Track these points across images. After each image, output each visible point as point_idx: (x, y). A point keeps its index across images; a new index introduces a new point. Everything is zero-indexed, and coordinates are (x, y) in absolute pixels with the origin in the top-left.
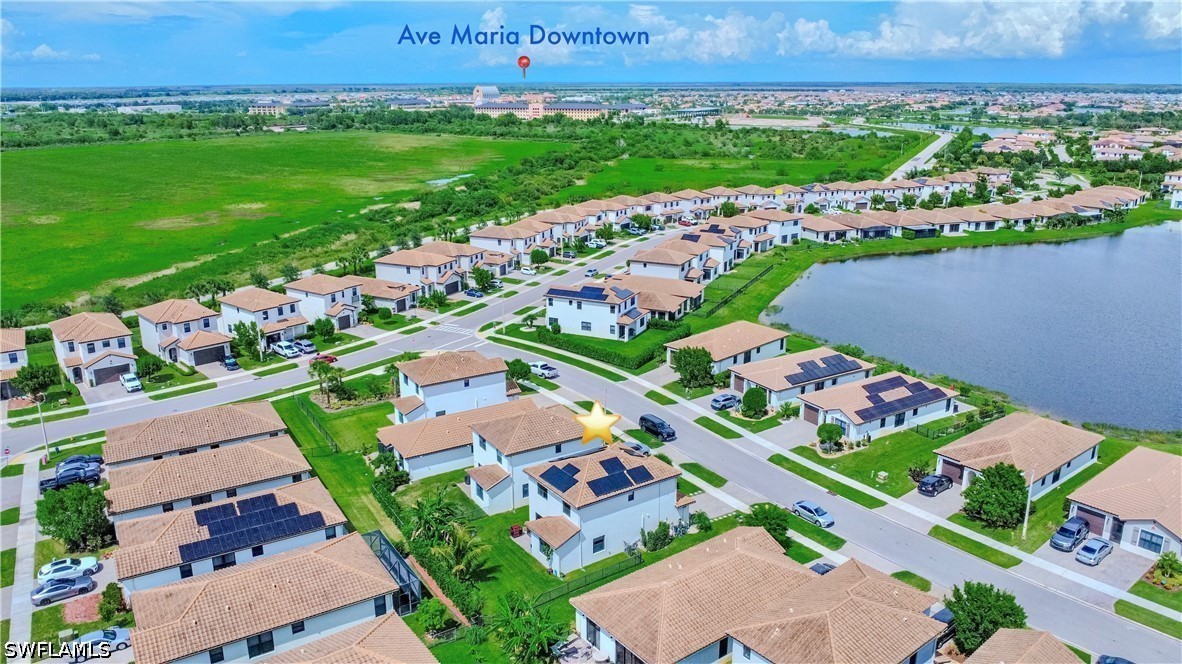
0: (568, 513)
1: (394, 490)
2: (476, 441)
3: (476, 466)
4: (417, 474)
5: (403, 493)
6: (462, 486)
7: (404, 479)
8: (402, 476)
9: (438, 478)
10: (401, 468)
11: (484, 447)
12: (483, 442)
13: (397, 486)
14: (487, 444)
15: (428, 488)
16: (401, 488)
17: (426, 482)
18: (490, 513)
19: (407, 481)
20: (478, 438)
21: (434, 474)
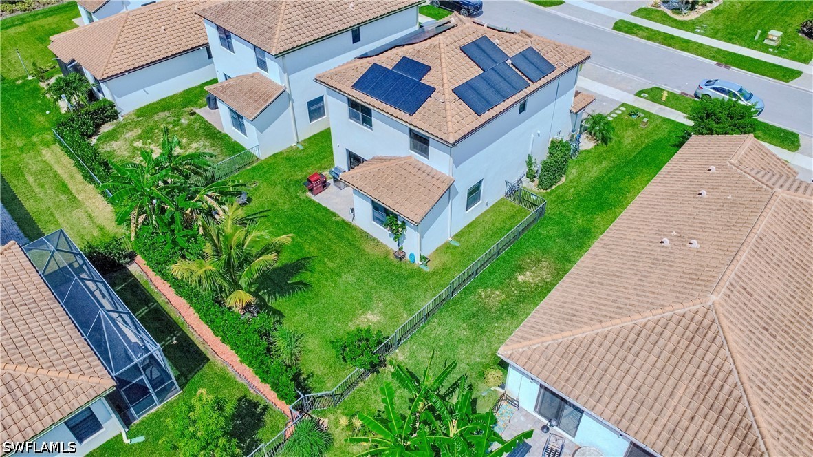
0: (425, 152)
1: (95, 133)
2: (213, 37)
3: (221, 79)
4: (128, 102)
5: (112, 136)
6: (204, 112)
7: (108, 113)
8: (104, 109)
9: (165, 105)
10: (101, 96)
11: (229, 46)
12: (226, 37)
13: (98, 126)
14: (234, 41)
15: (151, 123)
16: (106, 128)
17: (145, 113)
18: (263, 154)
19: (114, 116)
20: (215, 31)
21: (156, 99)
